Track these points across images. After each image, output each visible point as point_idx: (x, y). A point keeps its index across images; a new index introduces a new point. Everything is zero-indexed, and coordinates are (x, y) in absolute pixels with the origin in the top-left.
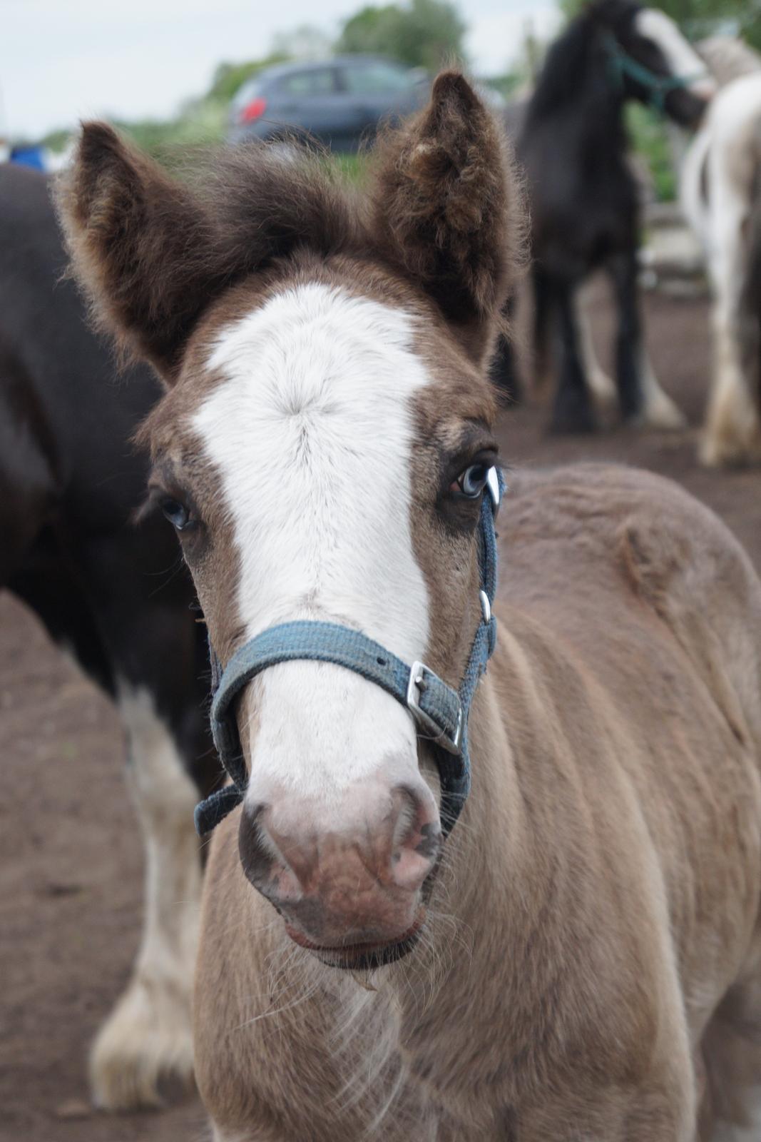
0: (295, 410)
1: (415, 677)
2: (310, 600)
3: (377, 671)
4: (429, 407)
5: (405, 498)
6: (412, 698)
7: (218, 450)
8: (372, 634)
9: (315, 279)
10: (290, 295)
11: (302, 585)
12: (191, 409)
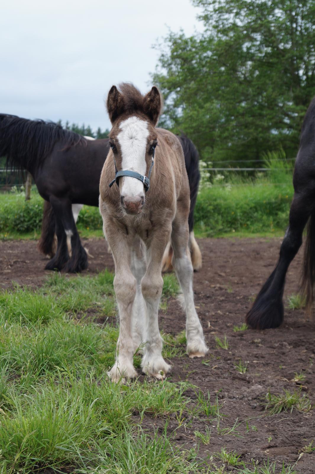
0: (131, 138)
1: (144, 179)
2: (132, 169)
3: (140, 178)
4: (149, 139)
5: (145, 152)
6: (144, 182)
7: (121, 142)
8: (139, 173)
9: (135, 115)
10: (131, 118)
11: (131, 167)
12: (117, 135)
